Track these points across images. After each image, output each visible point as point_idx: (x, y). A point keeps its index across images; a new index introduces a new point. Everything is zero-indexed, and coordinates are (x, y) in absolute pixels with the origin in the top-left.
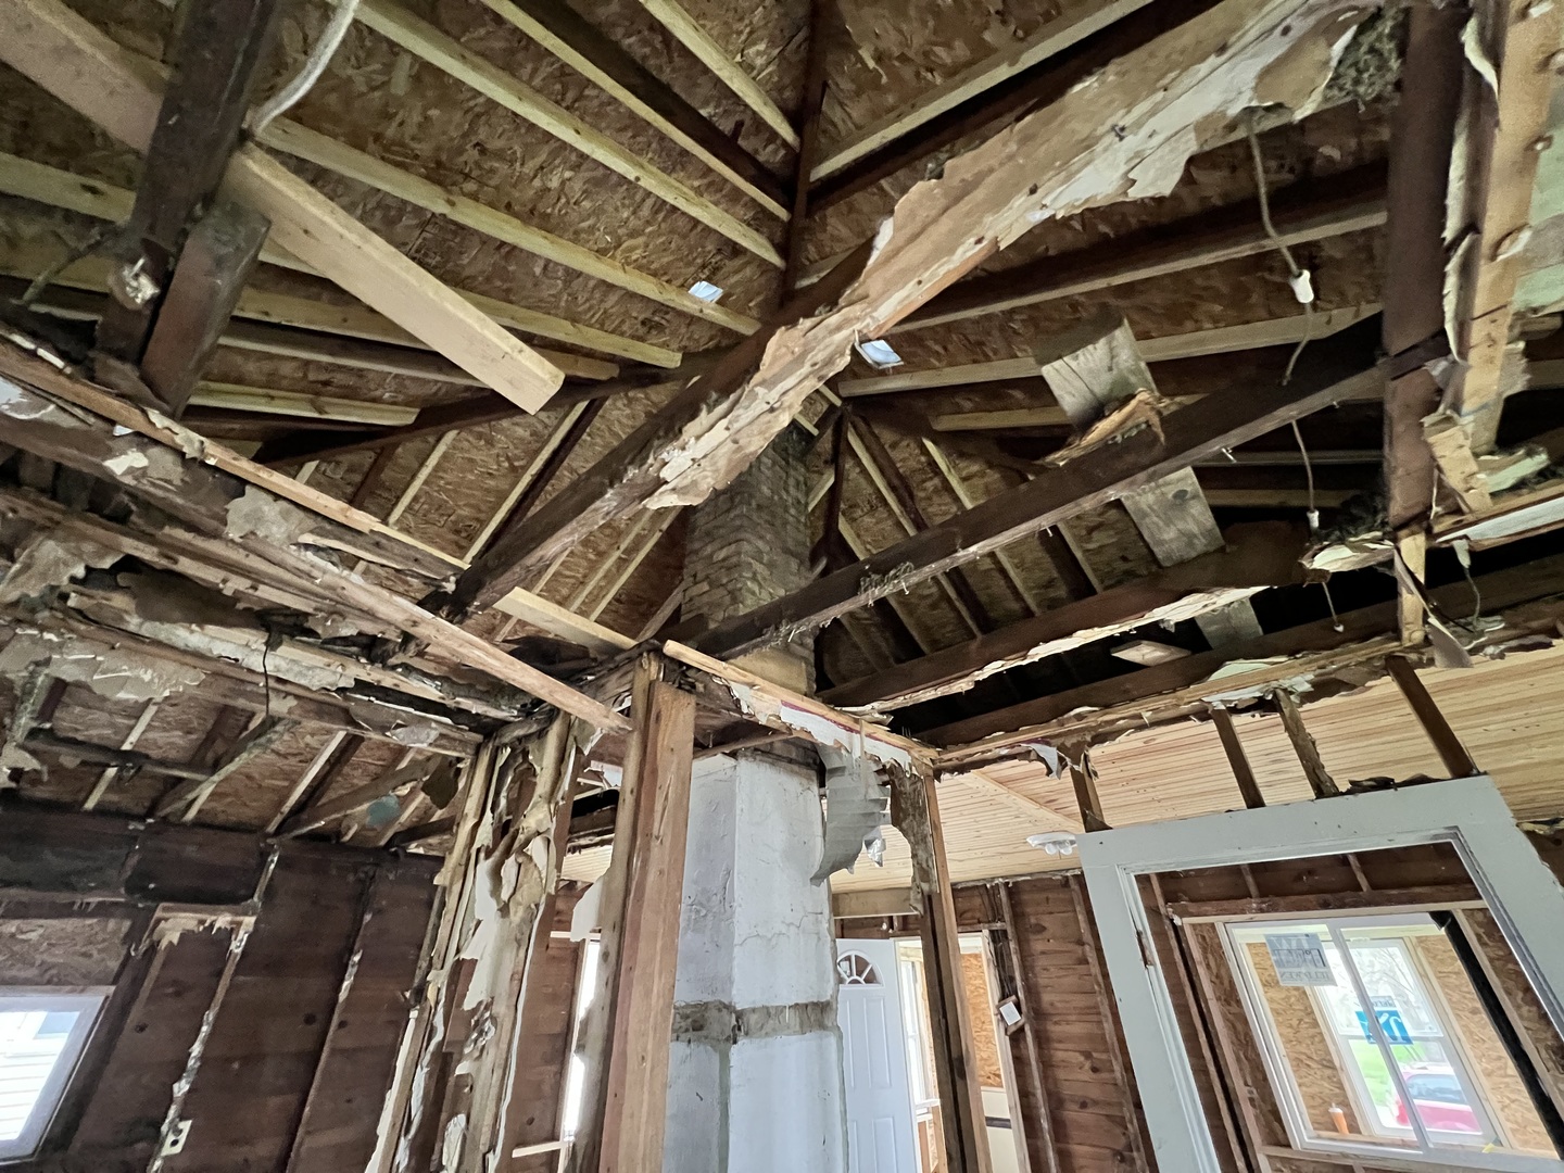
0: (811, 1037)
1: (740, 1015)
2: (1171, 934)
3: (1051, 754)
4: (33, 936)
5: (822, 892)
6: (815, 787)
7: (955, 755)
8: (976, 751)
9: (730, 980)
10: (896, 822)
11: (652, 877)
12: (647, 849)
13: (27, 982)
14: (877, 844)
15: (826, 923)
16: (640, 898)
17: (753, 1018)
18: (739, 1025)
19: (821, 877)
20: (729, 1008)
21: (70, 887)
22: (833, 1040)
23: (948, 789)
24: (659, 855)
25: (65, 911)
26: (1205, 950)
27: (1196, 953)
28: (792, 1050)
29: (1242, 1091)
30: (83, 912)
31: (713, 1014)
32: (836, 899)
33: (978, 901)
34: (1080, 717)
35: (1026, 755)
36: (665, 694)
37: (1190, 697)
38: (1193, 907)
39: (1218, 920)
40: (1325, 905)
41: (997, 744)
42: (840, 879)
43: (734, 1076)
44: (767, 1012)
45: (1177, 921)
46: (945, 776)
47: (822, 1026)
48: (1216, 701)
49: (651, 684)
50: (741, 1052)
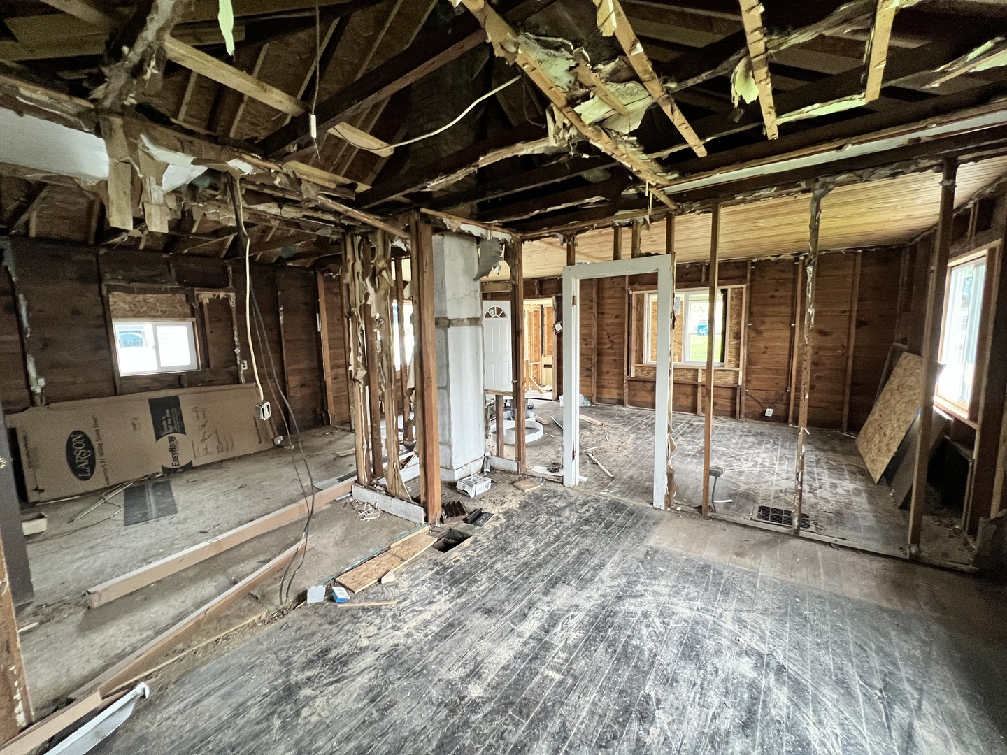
0: (473, 328)
1: (450, 320)
2: (627, 298)
3: (561, 237)
4: (151, 300)
5: (478, 283)
6: (475, 245)
7: (529, 235)
8: (537, 234)
9: (446, 311)
10: (506, 259)
11: (425, 282)
12: (423, 276)
13: (160, 317)
14: (497, 268)
15: (479, 294)
16: (423, 289)
17: (454, 322)
18: (450, 323)
19: (476, 279)
20: (447, 319)
21: (155, 282)
22: (480, 329)
23: (527, 247)
24: (426, 276)
25: (159, 291)
26: (638, 303)
27: (634, 304)
28: (467, 331)
29: (633, 347)
30: (166, 292)
31: (441, 320)
32: (483, 285)
33: (553, 285)
34: (573, 225)
35: (554, 236)
36: (422, 226)
37: (608, 221)
38: (639, 287)
39: (646, 293)
40: (686, 287)
41: (545, 232)
42: (484, 278)
43: (449, 336)
44: (459, 320)
45: (631, 293)
46: (526, 242)
47: (476, 324)
48: (617, 222)
49: (417, 222)
50: (450, 330)
